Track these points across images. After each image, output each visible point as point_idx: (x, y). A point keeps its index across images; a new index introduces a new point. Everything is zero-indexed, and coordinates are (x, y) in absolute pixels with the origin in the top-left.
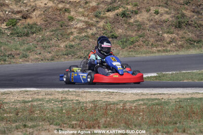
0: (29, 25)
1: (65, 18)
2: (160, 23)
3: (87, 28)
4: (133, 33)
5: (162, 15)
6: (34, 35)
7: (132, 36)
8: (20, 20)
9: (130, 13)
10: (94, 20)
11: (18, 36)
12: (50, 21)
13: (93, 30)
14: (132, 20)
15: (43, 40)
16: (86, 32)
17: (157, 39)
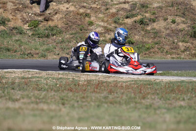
0: (50, 27)
1: (86, 23)
2: (176, 32)
3: (105, 33)
4: (150, 40)
5: (178, 24)
6: (55, 37)
7: (148, 43)
8: (42, 22)
9: (147, 21)
10: (113, 25)
11: (39, 37)
12: (71, 24)
13: (111, 35)
14: (149, 28)
15: (62, 42)
16: (104, 36)
17: (172, 47)
